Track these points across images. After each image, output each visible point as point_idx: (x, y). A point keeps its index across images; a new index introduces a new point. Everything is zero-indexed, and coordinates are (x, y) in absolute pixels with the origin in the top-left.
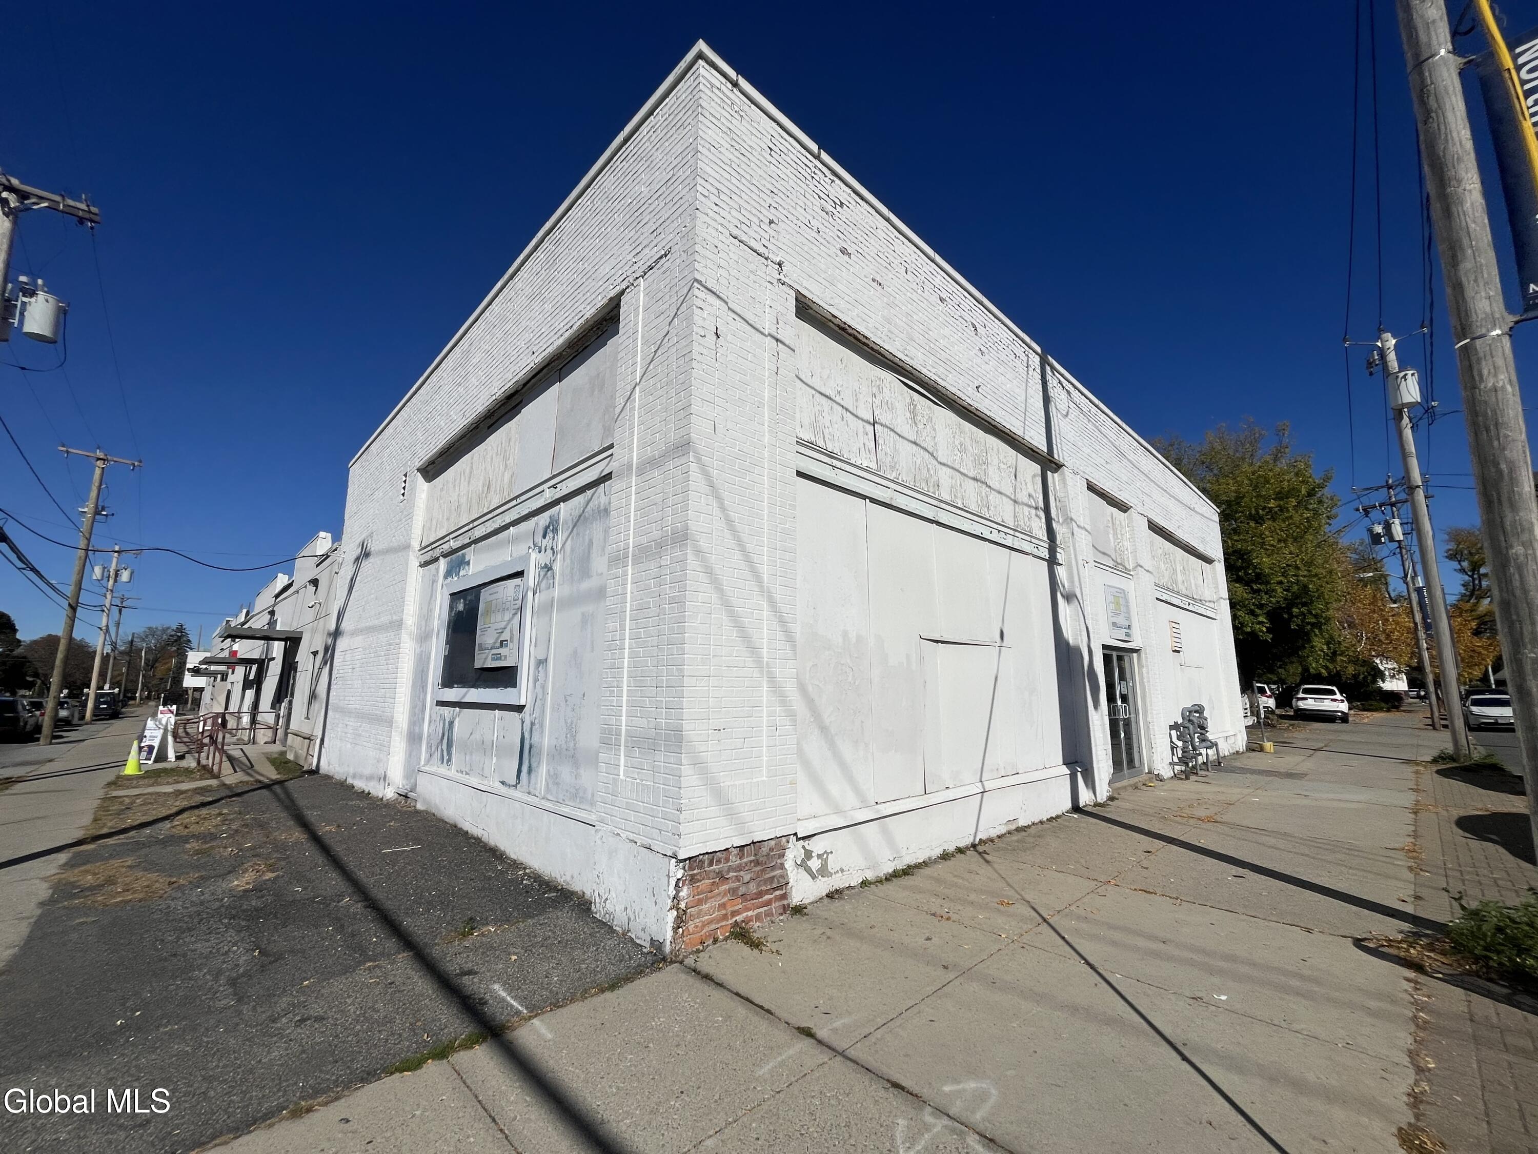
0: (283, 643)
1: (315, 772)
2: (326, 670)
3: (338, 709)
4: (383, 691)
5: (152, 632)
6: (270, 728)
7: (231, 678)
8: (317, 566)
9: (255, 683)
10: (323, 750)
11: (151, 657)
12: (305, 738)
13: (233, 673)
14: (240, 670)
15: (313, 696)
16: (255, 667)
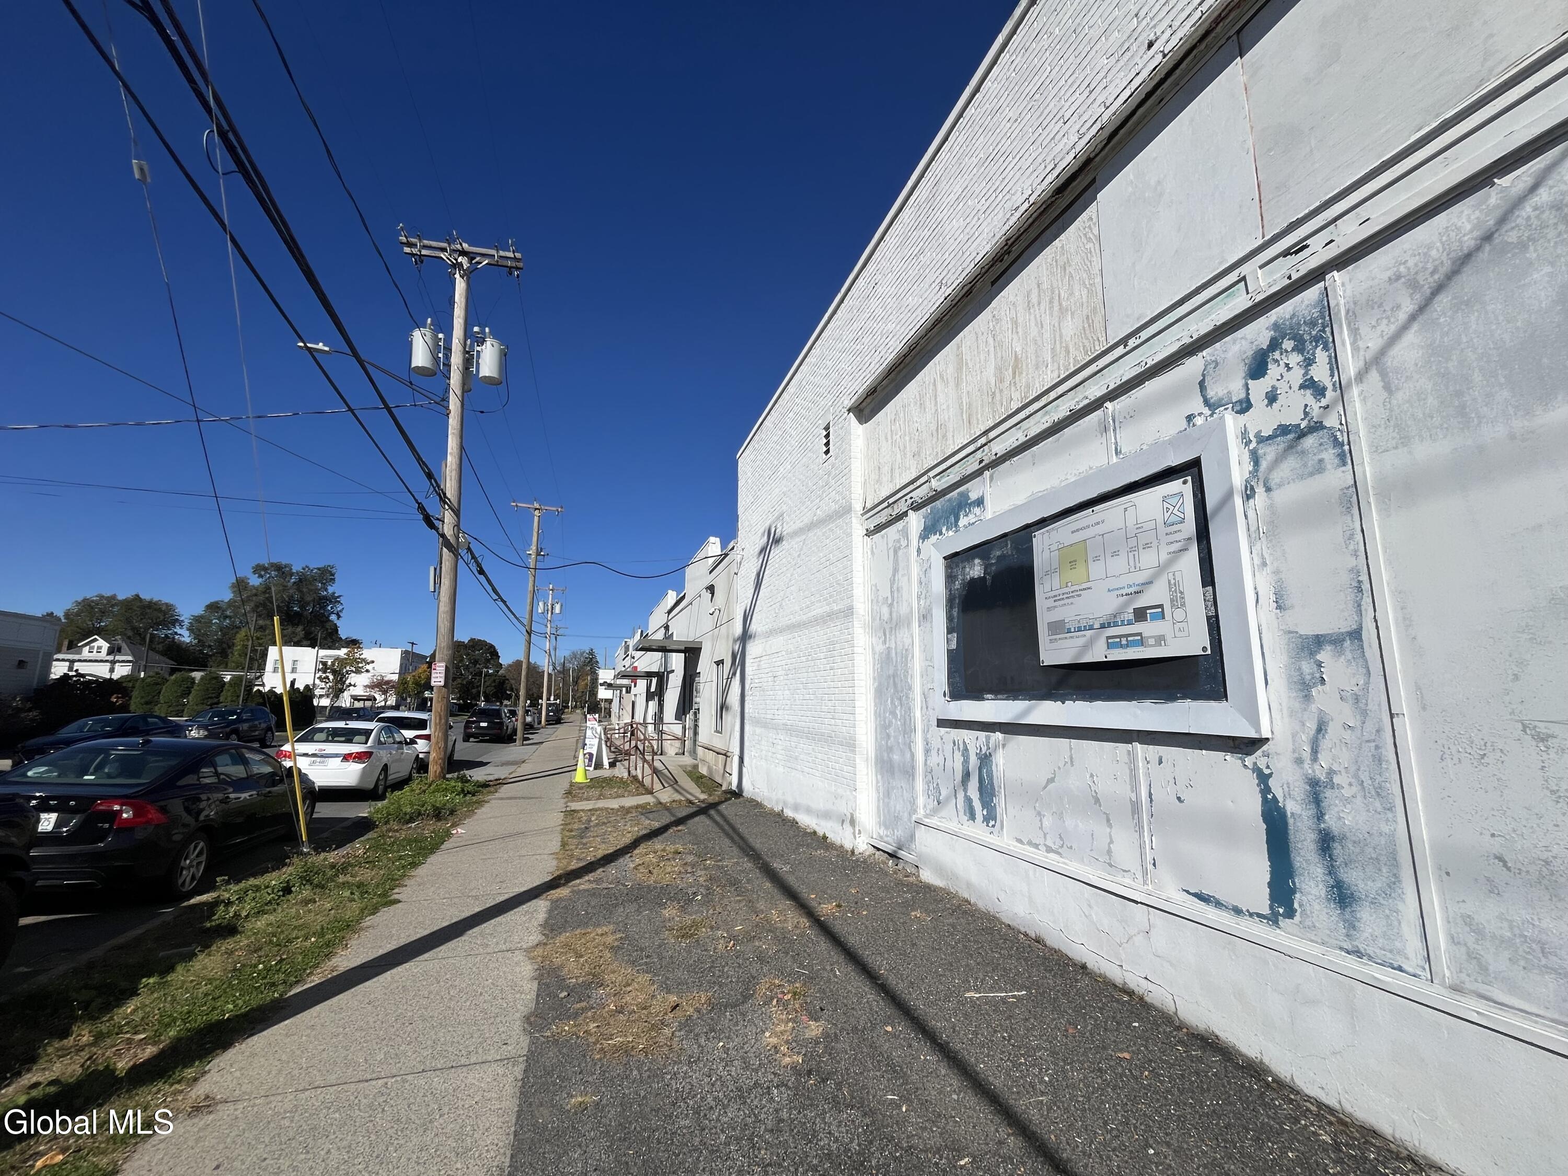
0: (683, 655)
1: (737, 794)
2: (736, 681)
3: (757, 722)
4: (830, 703)
5: (574, 655)
6: (678, 739)
7: (634, 691)
8: (710, 572)
9: (657, 694)
10: (744, 770)
11: (575, 675)
12: (718, 753)
13: (635, 686)
14: (642, 684)
15: (723, 707)
16: (654, 680)
